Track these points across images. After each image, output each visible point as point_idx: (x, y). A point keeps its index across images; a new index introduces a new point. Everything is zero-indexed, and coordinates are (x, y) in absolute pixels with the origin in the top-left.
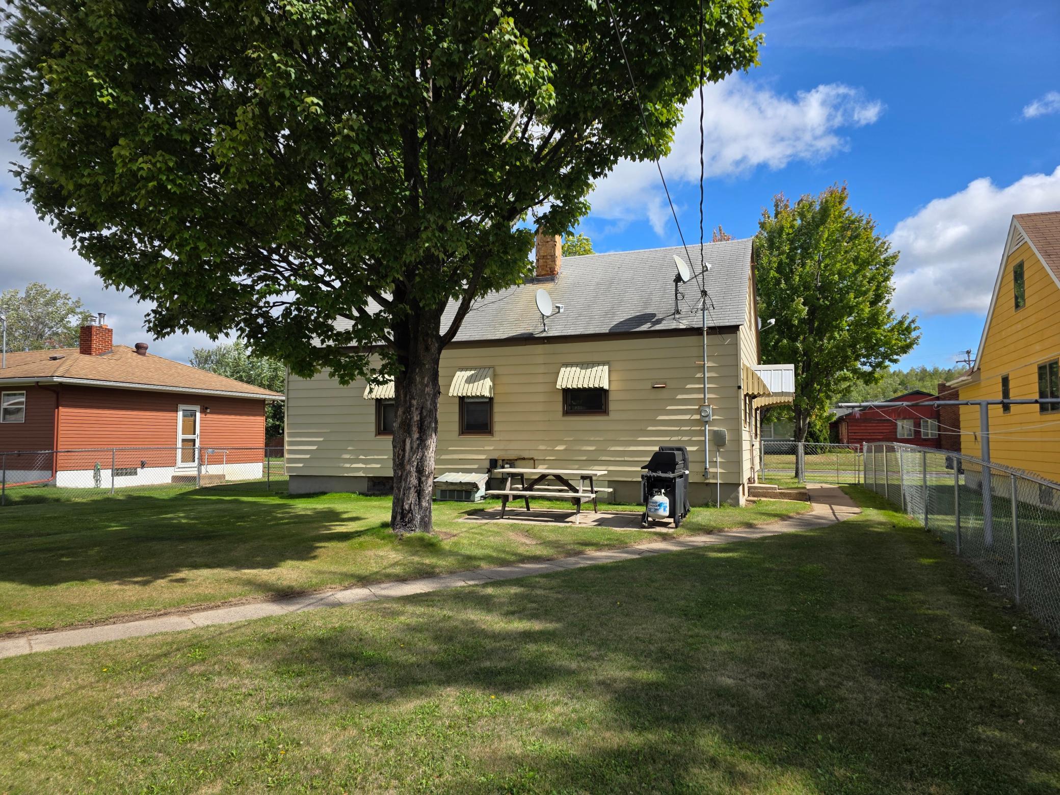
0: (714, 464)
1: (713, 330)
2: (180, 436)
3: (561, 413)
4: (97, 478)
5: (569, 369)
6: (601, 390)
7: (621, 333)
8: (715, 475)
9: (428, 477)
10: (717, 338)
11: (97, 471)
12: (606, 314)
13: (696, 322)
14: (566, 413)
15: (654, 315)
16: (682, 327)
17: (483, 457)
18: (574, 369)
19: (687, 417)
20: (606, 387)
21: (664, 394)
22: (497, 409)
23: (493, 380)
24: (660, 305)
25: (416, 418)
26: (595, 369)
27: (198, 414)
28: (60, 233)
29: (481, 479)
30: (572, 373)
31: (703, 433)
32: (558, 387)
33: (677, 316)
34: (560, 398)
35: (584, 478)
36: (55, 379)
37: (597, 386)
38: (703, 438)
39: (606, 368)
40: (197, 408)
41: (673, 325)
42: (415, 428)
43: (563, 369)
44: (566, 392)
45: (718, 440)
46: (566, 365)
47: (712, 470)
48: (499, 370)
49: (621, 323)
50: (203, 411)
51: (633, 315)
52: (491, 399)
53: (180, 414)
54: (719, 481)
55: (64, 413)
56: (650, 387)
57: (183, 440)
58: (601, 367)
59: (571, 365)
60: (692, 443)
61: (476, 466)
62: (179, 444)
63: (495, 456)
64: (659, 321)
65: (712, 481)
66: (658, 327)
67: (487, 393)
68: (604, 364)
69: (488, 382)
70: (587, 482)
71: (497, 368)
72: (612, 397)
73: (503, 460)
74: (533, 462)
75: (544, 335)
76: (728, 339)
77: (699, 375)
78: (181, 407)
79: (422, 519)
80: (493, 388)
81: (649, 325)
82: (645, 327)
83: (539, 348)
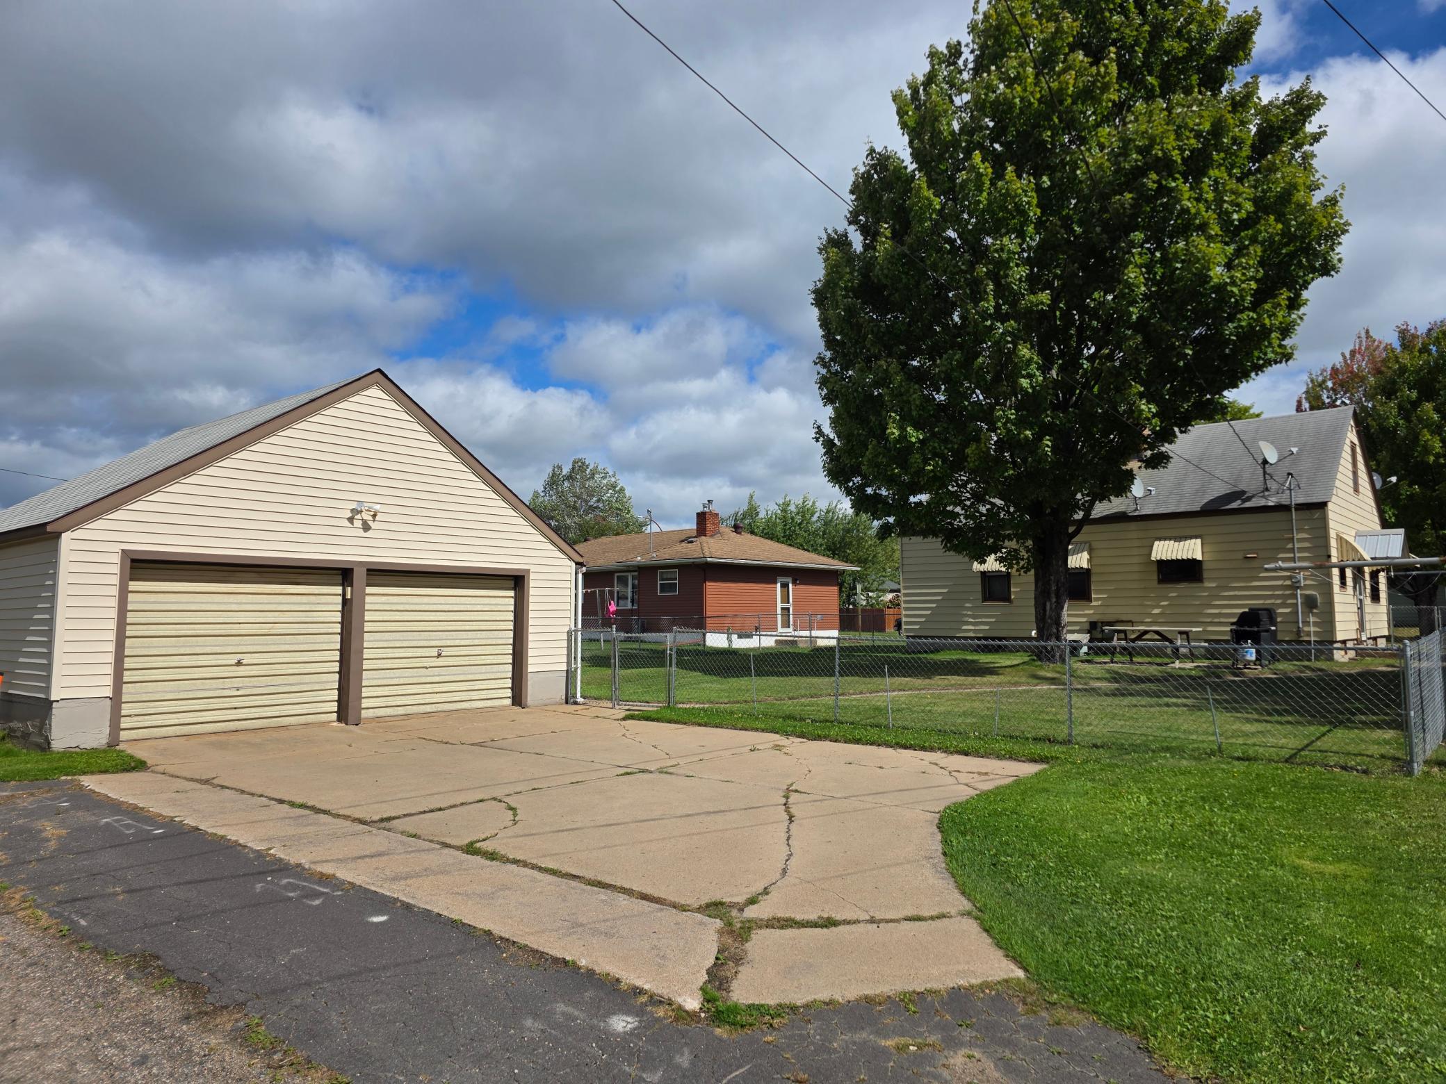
0: (1306, 623)
1: (1302, 507)
2: (780, 605)
3: (1156, 582)
4: (730, 641)
5: (1162, 542)
6: (1194, 560)
7: (1214, 510)
8: (1308, 634)
9: (1063, 627)
10: (1305, 514)
11: (729, 635)
12: (1197, 491)
13: (1284, 499)
14: (1161, 581)
15: (1243, 492)
16: (1271, 504)
17: (1084, 620)
18: (1167, 542)
19: (1279, 583)
20: (1199, 557)
21: (1255, 564)
22: (1093, 578)
23: (1090, 554)
24: (1250, 481)
25: (1054, 588)
26: (1188, 542)
27: (790, 585)
28: (827, 479)
29: (1084, 638)
30: (1166, 546)
31: (1295, 597)
32: (1153, 558)
33: (1267, 493)
34: (1155, 568)
35: (1181, 633)
36: (709, 560)
37: (1190, 557)
38: (1295, 601)
39: (1199, 541)
40: (789, 580)
41: (1262, 502)
42: (1053, 595)
43: (1156, 543)
44: (1161, 563)
45: (1310, 603)
46: (1160, 539)
47: (1306, 629)
48: (1095, 545)
49: (1212, 500)
50: (794, 583)
51: (1224, 493)
52: (1088, 570)
53: (779, 585)
54: (1313, 639)
55: (710, 586)
56: (1240, 556)
57: (782, 609)
58: (1193, 541)
59: (1165, 539)
60: (1284, 605)
61: (1077, 628)
62: (779, 611)
63: (1094, 619)
64: (1249, 499)
65: (1306, 638)
66: (1248, 505)
67: (1085, 565)
68: (1196, 537)
69: (1085, 555)
70: (1184, 636)
71: (1093, 543)
72: (1205, 566)
73: (1102, 623)
74: (1131, 623)
75: (1137, 513)
76: (1317, 514)
77: (1290, 546)
78: (780, 579)
79: (1061, 656)
80: (1089, 561)
81: (1239, 502)
82: (1235, 505)
83: (1133, 526)
